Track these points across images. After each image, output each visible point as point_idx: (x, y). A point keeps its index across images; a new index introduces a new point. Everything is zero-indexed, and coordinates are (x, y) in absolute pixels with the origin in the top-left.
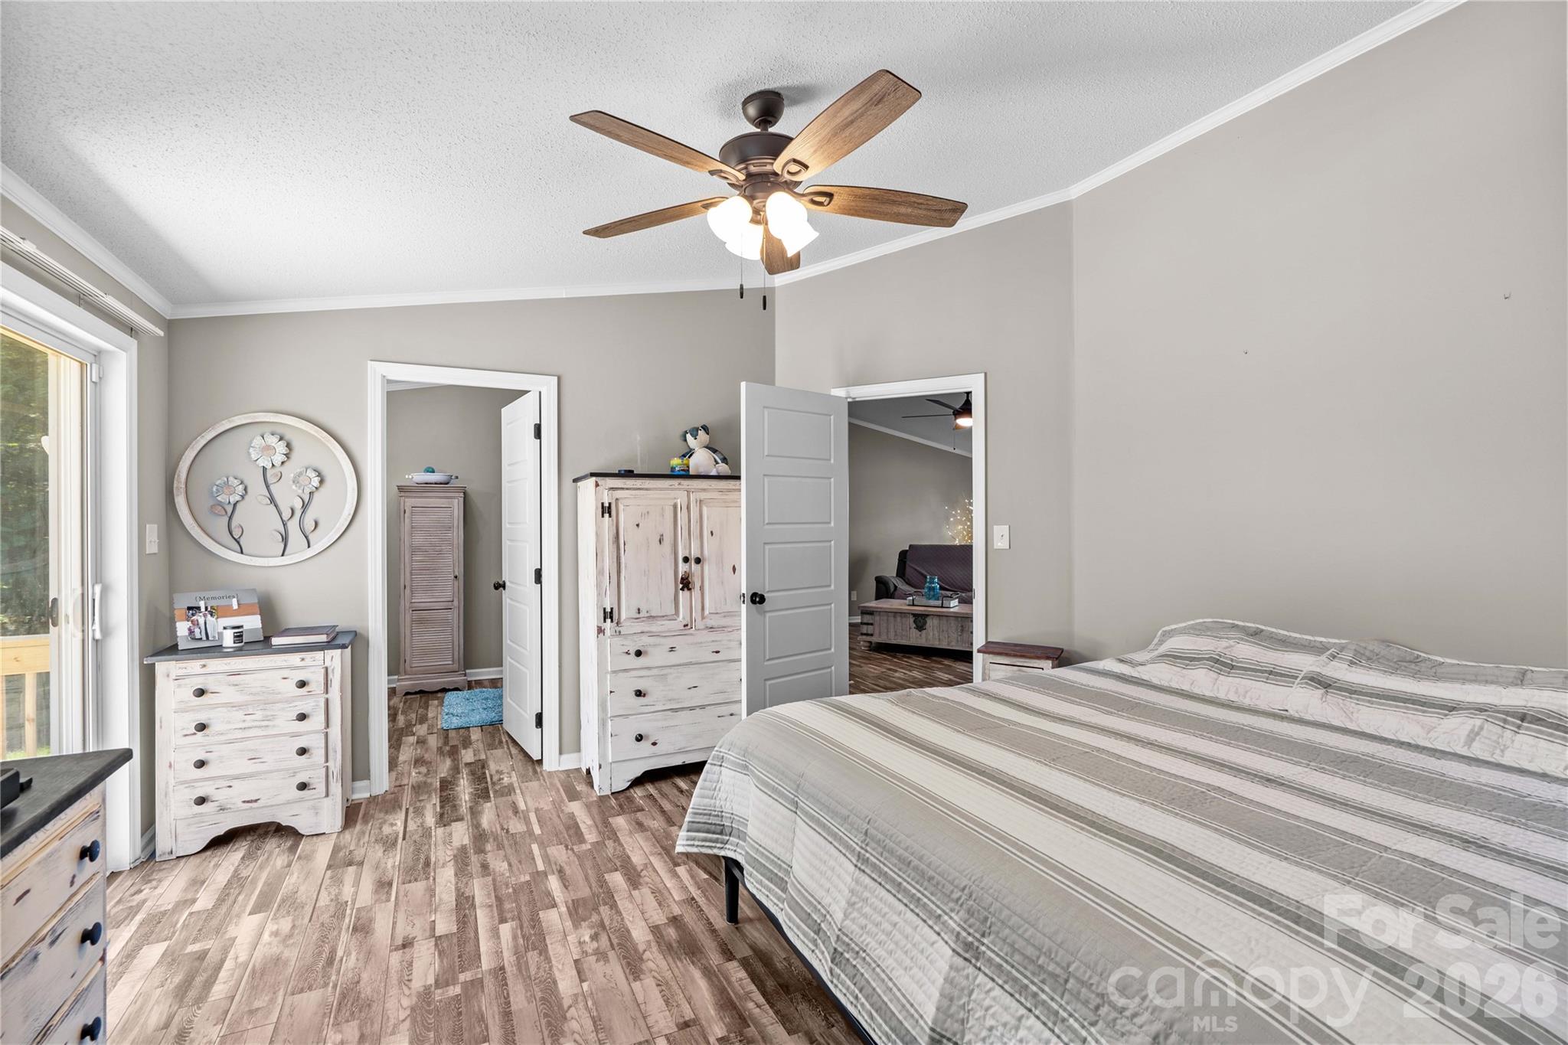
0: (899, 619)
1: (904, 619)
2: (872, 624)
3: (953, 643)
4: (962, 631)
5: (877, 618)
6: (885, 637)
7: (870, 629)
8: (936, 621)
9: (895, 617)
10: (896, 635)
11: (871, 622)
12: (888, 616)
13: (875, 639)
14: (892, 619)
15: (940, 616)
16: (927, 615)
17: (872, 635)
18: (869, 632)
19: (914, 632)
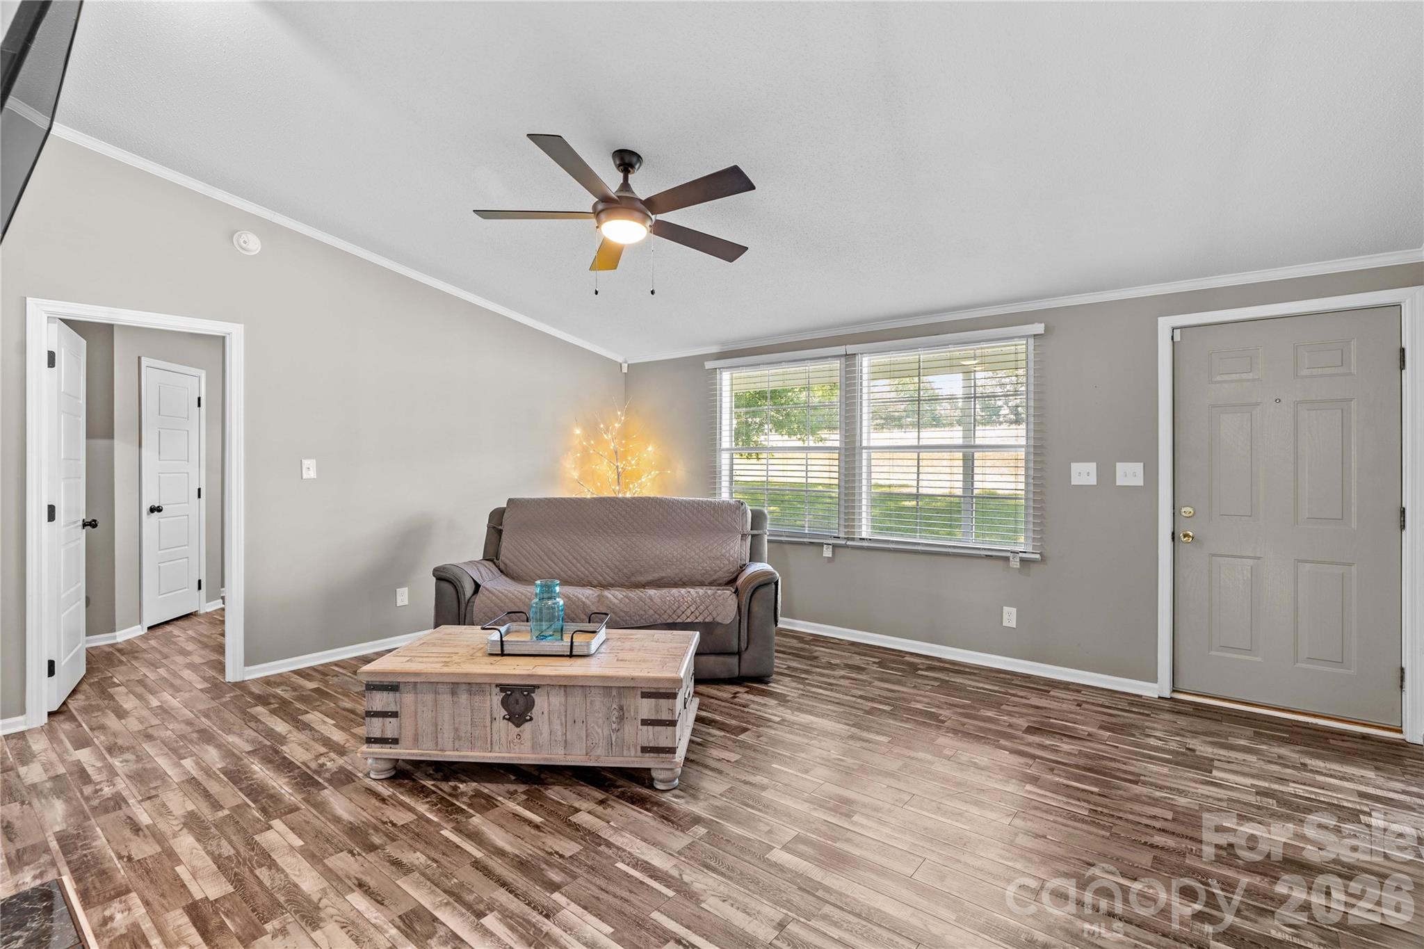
0: (463, 698)
1: (477, 698)
2: (395, 715)
3: (599, 751)
4: (621, 718)
5: (408, 698)
6: (431, 744)
7: (389, 727)
8: (557, 700)
9: (454, 693)
10: (457, 737)
11: (392, 708)
12: (436, 693)
13: (404, 752)
14: (446, 699)
15: (566, 686)
16: (536, 687)
17: (395, 741)
18: (389, 735)
19: (504, 728)
